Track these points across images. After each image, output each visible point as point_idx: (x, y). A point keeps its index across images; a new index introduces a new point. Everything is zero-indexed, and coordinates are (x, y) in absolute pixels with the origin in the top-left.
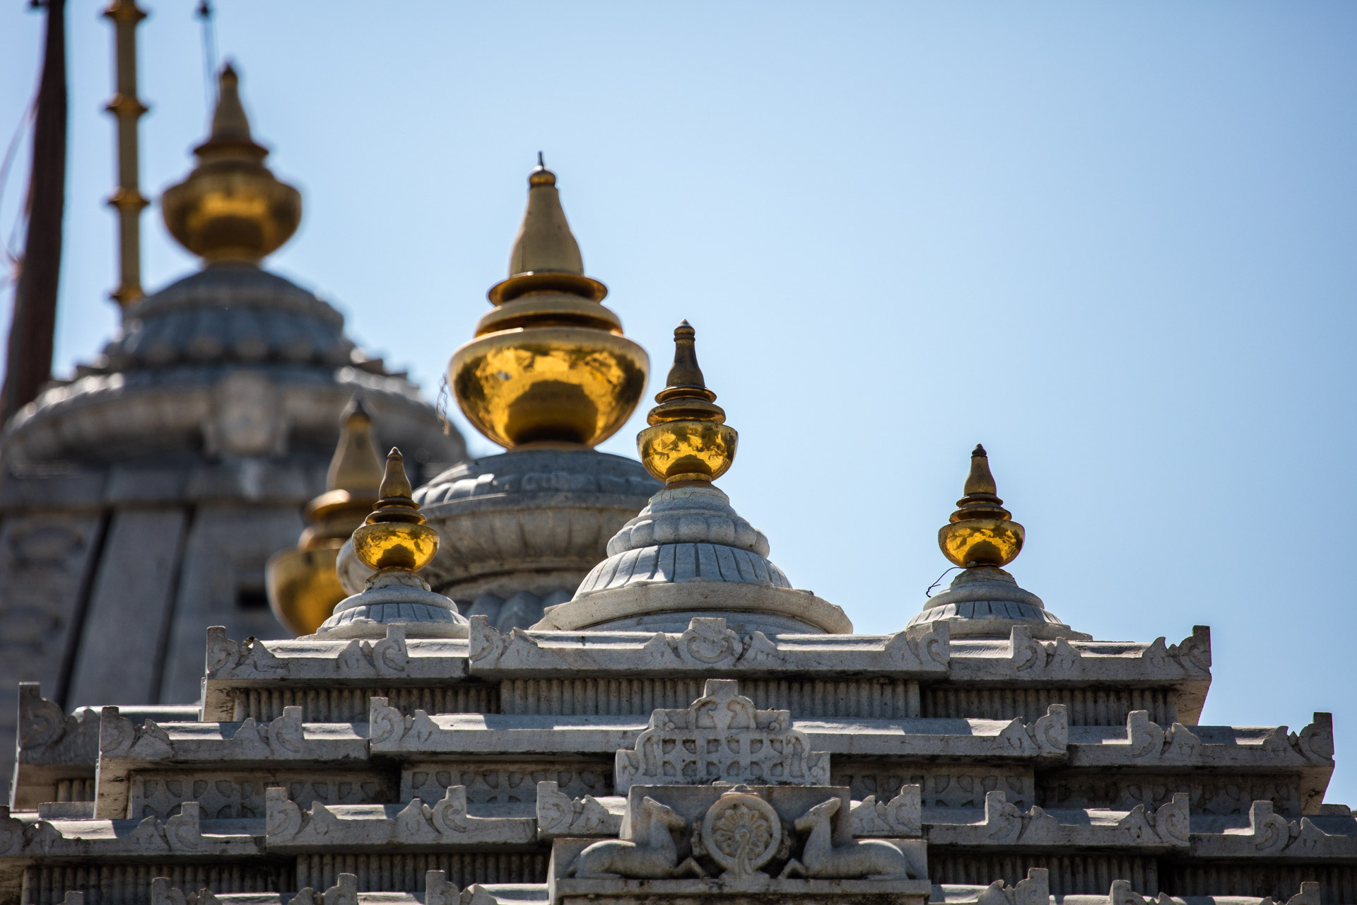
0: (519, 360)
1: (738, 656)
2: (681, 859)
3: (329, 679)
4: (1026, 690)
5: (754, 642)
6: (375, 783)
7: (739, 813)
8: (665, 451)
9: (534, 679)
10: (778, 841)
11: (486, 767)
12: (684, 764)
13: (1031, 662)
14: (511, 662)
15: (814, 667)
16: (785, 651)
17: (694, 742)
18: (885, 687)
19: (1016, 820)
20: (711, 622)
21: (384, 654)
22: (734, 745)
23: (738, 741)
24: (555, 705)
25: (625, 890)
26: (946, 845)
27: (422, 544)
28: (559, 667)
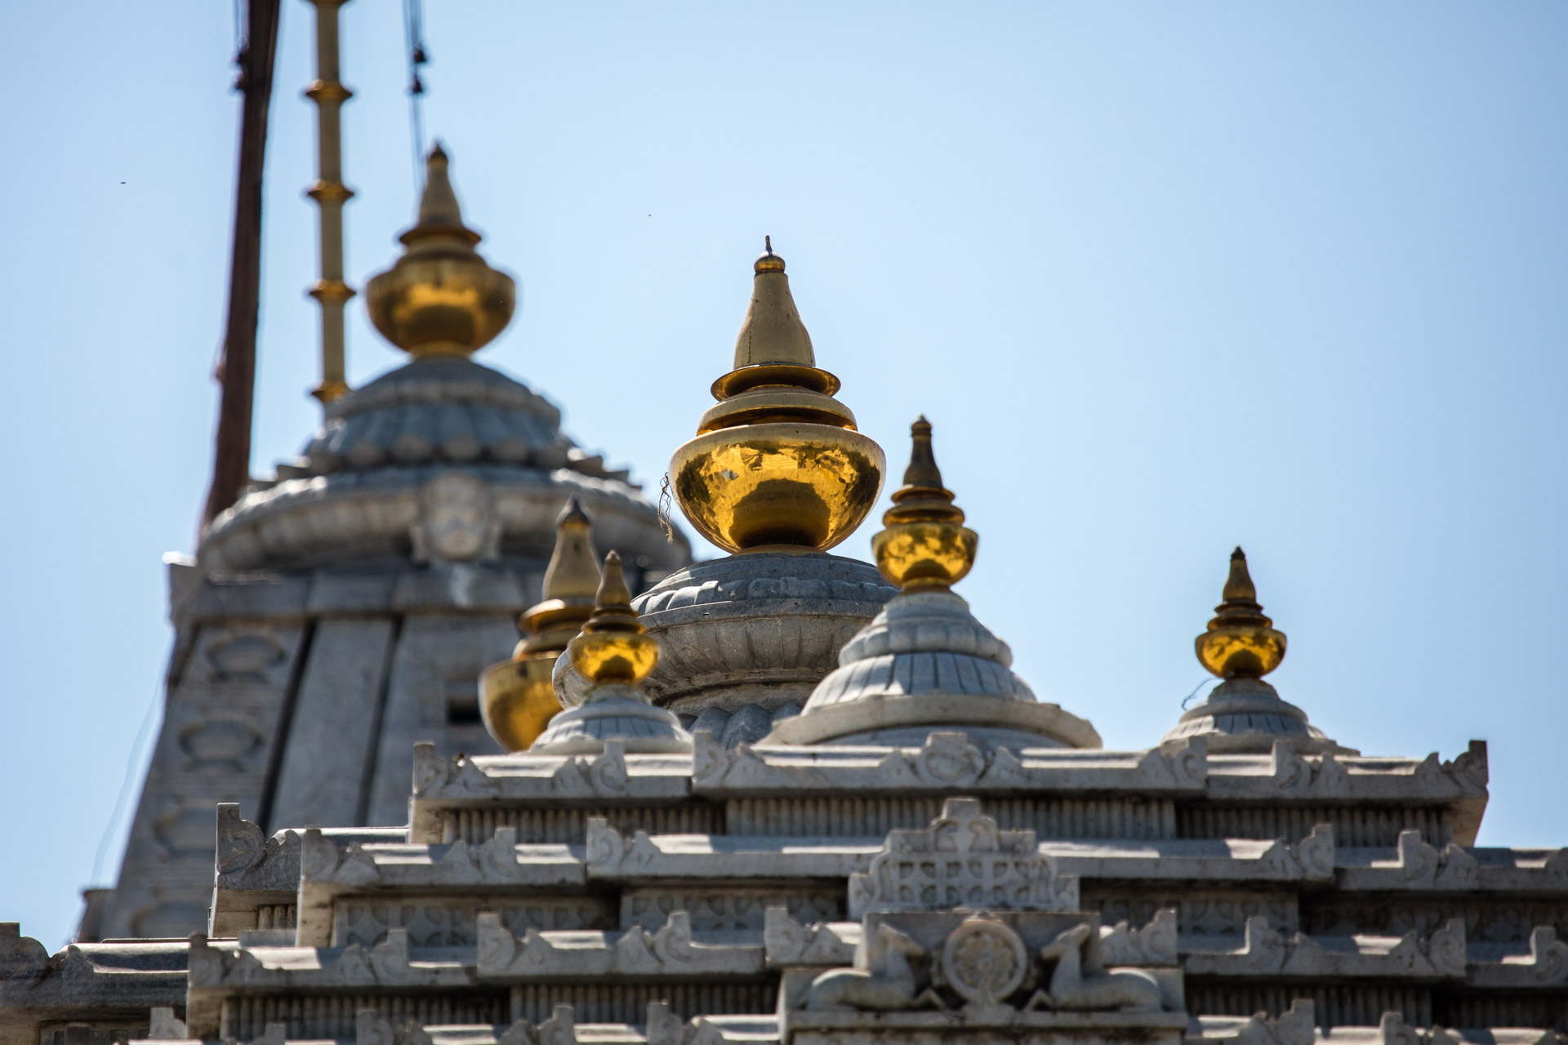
0: (744, 457)
1: (980, 773)
3: (543, 799)
4: (1289, 809)
5: (997, 758)
6: (594, 909)
7: (981, 941)
8: (901, 555)
9: (762, 798)
10: (1024, 971)
11: (712, 892)
12: (923, 888)
13: (1295, 778)
14: (736, 781)
15: (1062, 785)
16: (1030, 768)
17: (933, 865)
18: (1137, 806)
19: (1278, 949)
20: (951, 737)
21: (602, 771)
22: (976, 869)
23: (980, 865)
24: (785, 825)
25: (860, 1023)
26: (1205, 975)
27: (641, 655)
28: (788, 786)
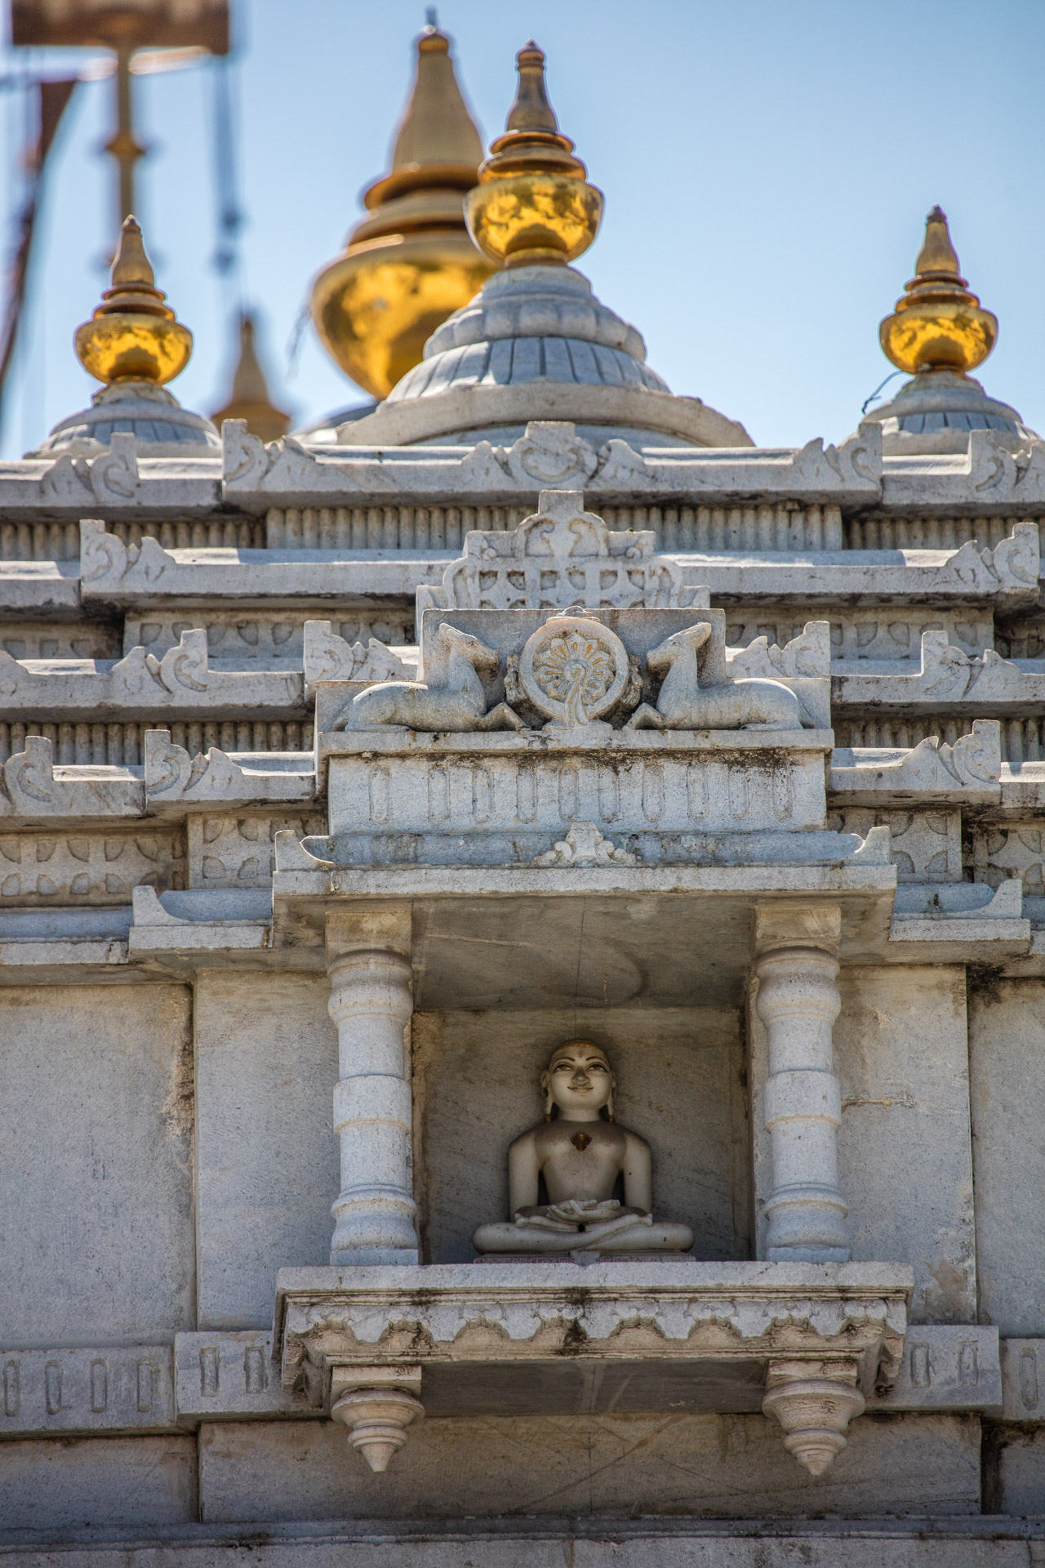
1: (590, 473)
2: (489, 708)
3: (30, 508)
4: (989, 519)
5: (613, 453)
7: (570, 643)
8: (503, 220)
9: (313, 508)
10: (624, 681)
11: (242, 616)
12: (509, 604)
13: (996, 478)
14: (278, 483)
15: (694, 487)
16: (656, 467)
17: (522, 574)
18: (794, 514)
19: (962, 669)
20: (554, 428)
21: (105, 474)
22: (578, 579)
23: (583, 574)
24: (341, 539)
25: (413, 746)
26: (866, 704)
27: (168, 348)
28: (345, 489)
